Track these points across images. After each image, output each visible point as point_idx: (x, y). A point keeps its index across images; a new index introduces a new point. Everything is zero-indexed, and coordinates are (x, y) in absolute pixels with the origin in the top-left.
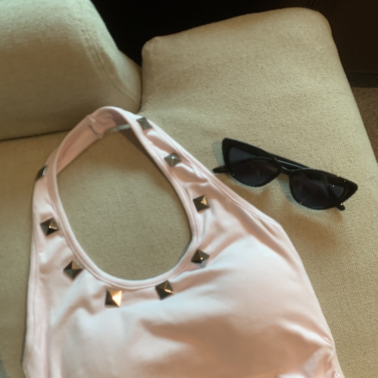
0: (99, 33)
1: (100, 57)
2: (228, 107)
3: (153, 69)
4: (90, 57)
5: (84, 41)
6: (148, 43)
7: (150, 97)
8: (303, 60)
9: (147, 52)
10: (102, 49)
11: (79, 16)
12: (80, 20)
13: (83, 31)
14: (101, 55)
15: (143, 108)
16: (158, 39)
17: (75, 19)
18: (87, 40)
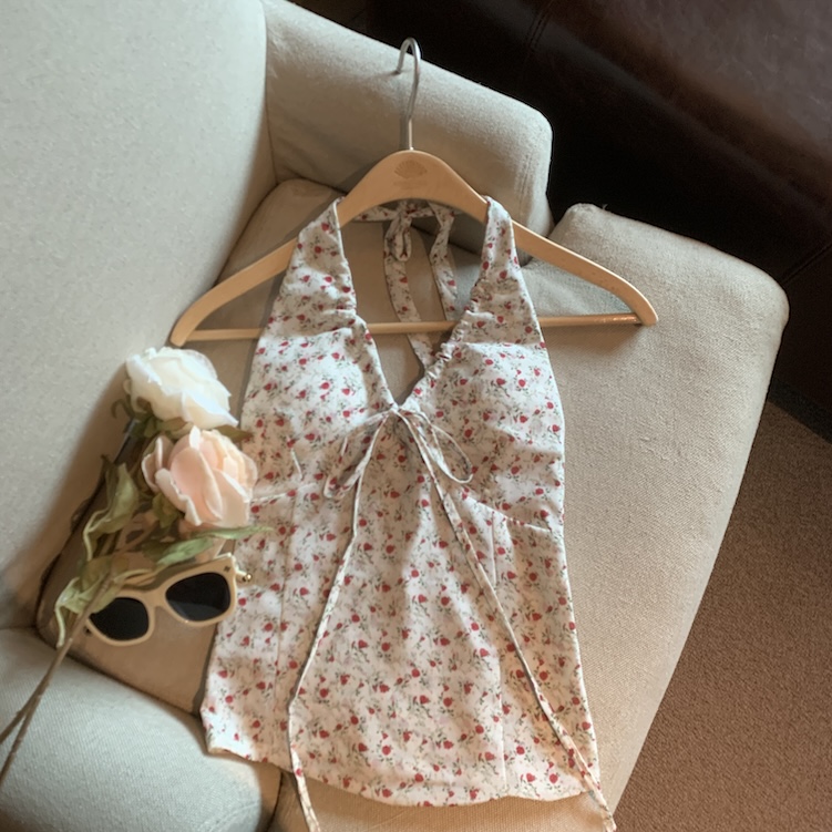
0: (540, 166)
1: (526, 190)
4: (517, 184)
5: (521, 167)
6: (579, 205)
9: (572, 214)
10: (532, 183)
11: (533, 141)
12: (531, 145)
13: (527, 157)
14: (527, 187)
15: (529, 266)
16: (593, 207)
17: (527, 141)
18: (525, 166)
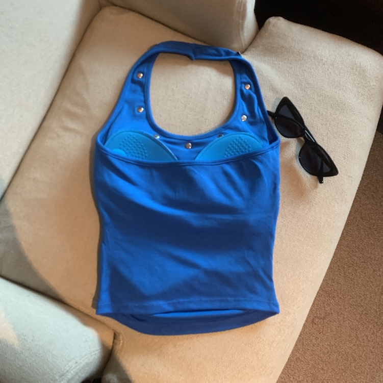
2: (295, 82)
3: (266, 34)
6: (274, 17)
7: (253, 49)
8: (358, 84)
9: (269, 22)
14: (243, 5)
16: (281, 19)
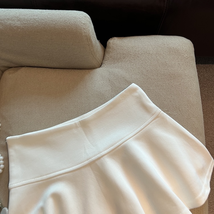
6: (111, 39)
7: (106, 62)
9: (109, 42)
15: (102, 66)
16: (115, 38)
